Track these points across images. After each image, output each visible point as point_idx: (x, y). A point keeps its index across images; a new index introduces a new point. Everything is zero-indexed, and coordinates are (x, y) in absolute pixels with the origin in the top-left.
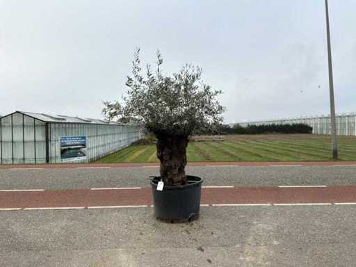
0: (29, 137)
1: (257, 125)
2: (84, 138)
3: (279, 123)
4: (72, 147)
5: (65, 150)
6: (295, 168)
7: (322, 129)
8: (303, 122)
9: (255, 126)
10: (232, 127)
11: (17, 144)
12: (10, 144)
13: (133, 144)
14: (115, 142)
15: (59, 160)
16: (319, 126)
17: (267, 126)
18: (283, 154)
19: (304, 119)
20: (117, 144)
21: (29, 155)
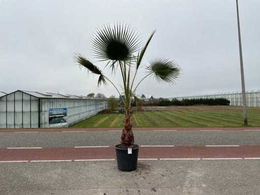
0: (27, 109)
1: (189, 99)
2: (65, 109)
3: (206, 98)
4: (57, 116)
5: (52, 118)
6: (218, 132)
7: (237, 102)
8: (223, 97)
9: (188, 100)
10: (171, 100)
11: (18, 114)
12: (13, 114)
13: (99, 113)
14: (86, 112)
15: (47, 126)
16: (234, 99)
17: (196, 100)
19: (224, 95)
20: (88, 113)
21: (26, 121)
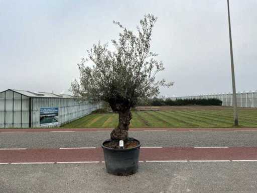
0: (17, 107)
1: (183, 99)
2: (57, 109)
3: (199, 98)
4: (48, 115)
5: (43, 117)
7: (229, 103)
8: (215, 97)
9: (181, 100)
10: (164, 100)
11: (8, 113)
12: (3, 113)
13: (93, 112)
14: (79, 112)
15: (38, 125)
16: (227, 100)
17: (190, 100)
18: (200, 121)
19: (216, 95)
20: (81, 112)
21: (17, 121)
